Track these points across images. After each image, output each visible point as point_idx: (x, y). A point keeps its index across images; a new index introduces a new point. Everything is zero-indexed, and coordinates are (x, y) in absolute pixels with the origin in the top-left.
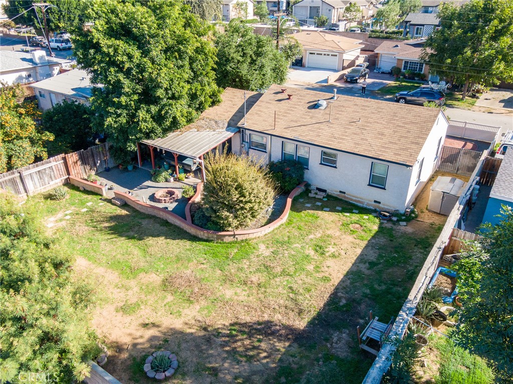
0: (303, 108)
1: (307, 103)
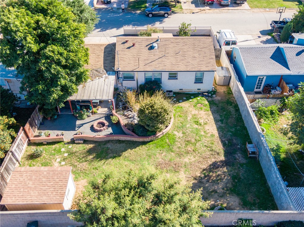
0: (146, 50)
1: (146, 46)
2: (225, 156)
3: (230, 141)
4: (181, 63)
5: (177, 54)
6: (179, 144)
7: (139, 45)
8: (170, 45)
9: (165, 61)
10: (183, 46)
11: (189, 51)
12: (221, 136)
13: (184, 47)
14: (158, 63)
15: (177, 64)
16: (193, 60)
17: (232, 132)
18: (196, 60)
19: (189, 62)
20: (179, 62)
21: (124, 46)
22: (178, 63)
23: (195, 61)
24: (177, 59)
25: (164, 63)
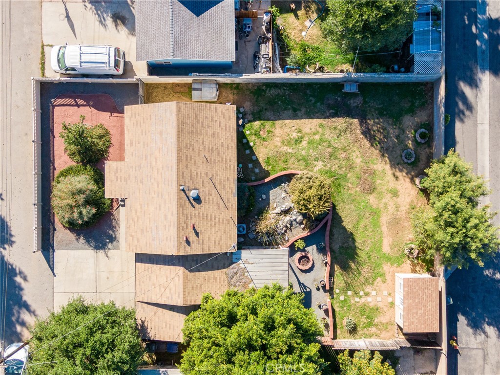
1: (194, 207)
2: (353, 117)
3: (329, 107)
4: (224, 156)
5: (209, 160)
6: (334, 167)
7: (191, 218)
8: (191, 170)
9: (220, 180)
10: (193, 149)
11: (203, 142)
12: (323, 116)
13: (195, 149)
14: (224, 189)
15: (226, 161)
16: (218, 137)
17: (316, 102)
18: (218, 133)
19: (222, 143)
20: (222, 158)
21: (193, 242)
22: (224, 160)
23: (220, 134)
24: (217, 161)
25: (224, 181)
